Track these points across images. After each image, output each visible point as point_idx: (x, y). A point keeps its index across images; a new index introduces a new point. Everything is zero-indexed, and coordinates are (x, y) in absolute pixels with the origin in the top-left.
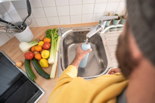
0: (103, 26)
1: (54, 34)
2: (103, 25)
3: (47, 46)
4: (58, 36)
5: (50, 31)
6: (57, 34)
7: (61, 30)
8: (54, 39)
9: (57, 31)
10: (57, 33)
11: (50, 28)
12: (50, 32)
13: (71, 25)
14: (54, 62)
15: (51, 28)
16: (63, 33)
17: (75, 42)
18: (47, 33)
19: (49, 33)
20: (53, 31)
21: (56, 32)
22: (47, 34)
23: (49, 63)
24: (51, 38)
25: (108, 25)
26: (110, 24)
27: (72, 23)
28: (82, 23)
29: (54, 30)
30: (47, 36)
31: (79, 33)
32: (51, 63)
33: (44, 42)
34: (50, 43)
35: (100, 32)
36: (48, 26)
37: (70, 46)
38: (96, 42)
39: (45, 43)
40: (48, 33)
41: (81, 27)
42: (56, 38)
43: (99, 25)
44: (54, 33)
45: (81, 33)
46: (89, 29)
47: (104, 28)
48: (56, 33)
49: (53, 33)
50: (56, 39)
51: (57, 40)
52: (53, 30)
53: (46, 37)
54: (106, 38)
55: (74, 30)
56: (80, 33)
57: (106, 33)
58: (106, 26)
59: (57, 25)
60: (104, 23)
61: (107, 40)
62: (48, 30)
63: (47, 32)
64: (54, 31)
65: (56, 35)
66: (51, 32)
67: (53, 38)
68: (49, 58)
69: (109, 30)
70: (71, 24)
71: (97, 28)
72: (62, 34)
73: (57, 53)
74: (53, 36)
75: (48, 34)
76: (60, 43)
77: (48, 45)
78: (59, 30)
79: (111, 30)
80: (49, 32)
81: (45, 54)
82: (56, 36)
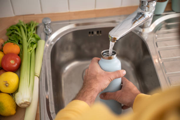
0: (149, 14)
1: (29, 35)
2: (148, 11)
3: (12, 62)
4: (38, 40)
5: (19, 27)
6: (36, 35)
7: (45, 25)
8: (30, 45)
9: (36, 28)
10: (35, 32)
11: (17, 22)
12: (18, 29)
13: (69, 14)
14: (29, 101)
15: (22, 21)
16: (51, 34)
17: (79, 56)
18: (11, 32)
19: (16, 32)
20: (25, 27)
21: (32, 29)
22: (10, 35)
23: (18, 103)
24: (20, 43)
25: (161, 12)
26: (165, 11)
27: (73, 10)
28: (97, 9)
29: (29, 25)
30: (10, 40)
31: (90, 33)
32: (23, 102)
33: (5, 54)
34: (20, 55)
35: (141, 30)
36: (13, 15)
37: (68, 68)
38: (132, 55)
39: (7, 56)
40: (13, 33)
41: (95, 18)
42: (33, 43)
43: (140, 11)
44: (28, 32)
45: (95, 33)
46: (114, 22)
47: (151, 19)
48: (32, 32)
49: (26, 32)
50: (35, 46)
51: (35, 49)
52: (26, 24)
53: (8, 42)
54: (158, 43)
55: (78, 25)
56: (93, 33)
57: (157, 32)
58: (156, 16)
59: (36, 13)
60: (150, 6)
61: (159, 47)
62: (11, 27)
63: (11, 30)
64: (27, 28)
65: (34, 36)
66: (20, 30)
67: (26, 44)
68: (17, 90)
69: (163, 26)
70: (69, 12)
71: (135, 19)
72: (47, 35)
73: (37, 80)
74: (25, 38)
75: (13, 35)
76: (44, 56)
77: (16, 61)
78: (42, 27)
79: (169, 24)
80: (16, 30)
81: (8, 82)
82: (34, 40)
